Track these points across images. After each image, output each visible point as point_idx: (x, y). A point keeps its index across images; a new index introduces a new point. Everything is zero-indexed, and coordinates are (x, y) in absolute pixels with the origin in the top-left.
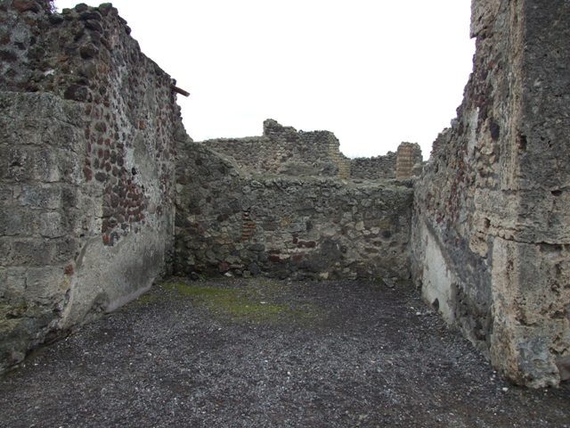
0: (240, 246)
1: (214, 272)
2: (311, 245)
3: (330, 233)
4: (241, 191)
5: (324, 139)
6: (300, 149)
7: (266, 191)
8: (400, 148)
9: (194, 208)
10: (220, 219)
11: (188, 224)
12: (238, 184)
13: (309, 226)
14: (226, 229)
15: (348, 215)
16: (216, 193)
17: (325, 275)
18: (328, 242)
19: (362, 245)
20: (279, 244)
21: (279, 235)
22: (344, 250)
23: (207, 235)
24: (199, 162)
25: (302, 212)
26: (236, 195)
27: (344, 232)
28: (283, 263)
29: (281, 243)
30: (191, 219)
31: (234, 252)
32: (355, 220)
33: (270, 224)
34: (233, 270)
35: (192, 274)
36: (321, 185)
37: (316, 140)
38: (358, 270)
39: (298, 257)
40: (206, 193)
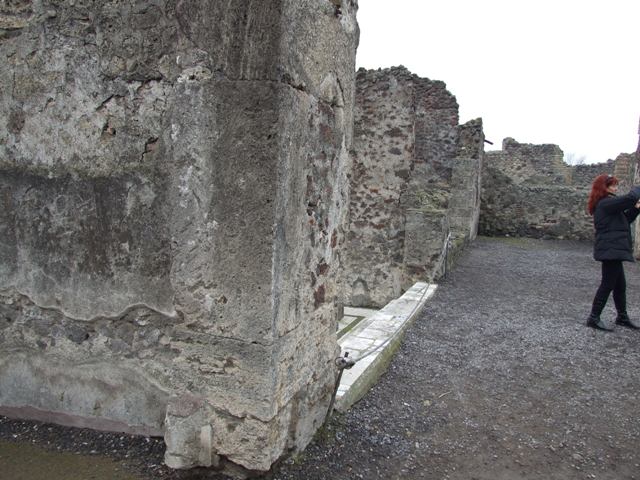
0: (514, 221)
1: (500, 233)
2: (555, 221)
3: (565, 216)
4: (517, 193)
5: (551, 150)
6: (532, 161)
7: (531, 193)
8: (619, 158)
9: (491, 201)
10: (505, 207)
11: (487, 209)
12: (515, 190)
13: (554, 212)
14: (508, 212)
15: (576, 207)
16: (503, 193)
17: (561, 237)
18: (564, 220)
19: (583, 222)
20: (537, 221)
21: (537, 216)
22: (573, 225)
23: (497, 215)
24: (495, 177)
25: (550, 204)
26: (514, 195)
27: (573, 216)
28: (538, 230)
29: (538, 220)
30: (489, 206)
31: (511, 224)
32: (580, 209)
33: (532, 210)
34: (510, 233)
35: (488, 234)
36: (562, 190)
37: (544, 151)
38: (581, 236)
39: (546, 228)
40: (498, 193)
